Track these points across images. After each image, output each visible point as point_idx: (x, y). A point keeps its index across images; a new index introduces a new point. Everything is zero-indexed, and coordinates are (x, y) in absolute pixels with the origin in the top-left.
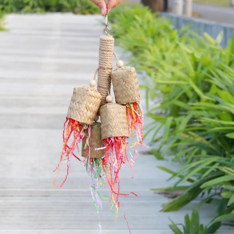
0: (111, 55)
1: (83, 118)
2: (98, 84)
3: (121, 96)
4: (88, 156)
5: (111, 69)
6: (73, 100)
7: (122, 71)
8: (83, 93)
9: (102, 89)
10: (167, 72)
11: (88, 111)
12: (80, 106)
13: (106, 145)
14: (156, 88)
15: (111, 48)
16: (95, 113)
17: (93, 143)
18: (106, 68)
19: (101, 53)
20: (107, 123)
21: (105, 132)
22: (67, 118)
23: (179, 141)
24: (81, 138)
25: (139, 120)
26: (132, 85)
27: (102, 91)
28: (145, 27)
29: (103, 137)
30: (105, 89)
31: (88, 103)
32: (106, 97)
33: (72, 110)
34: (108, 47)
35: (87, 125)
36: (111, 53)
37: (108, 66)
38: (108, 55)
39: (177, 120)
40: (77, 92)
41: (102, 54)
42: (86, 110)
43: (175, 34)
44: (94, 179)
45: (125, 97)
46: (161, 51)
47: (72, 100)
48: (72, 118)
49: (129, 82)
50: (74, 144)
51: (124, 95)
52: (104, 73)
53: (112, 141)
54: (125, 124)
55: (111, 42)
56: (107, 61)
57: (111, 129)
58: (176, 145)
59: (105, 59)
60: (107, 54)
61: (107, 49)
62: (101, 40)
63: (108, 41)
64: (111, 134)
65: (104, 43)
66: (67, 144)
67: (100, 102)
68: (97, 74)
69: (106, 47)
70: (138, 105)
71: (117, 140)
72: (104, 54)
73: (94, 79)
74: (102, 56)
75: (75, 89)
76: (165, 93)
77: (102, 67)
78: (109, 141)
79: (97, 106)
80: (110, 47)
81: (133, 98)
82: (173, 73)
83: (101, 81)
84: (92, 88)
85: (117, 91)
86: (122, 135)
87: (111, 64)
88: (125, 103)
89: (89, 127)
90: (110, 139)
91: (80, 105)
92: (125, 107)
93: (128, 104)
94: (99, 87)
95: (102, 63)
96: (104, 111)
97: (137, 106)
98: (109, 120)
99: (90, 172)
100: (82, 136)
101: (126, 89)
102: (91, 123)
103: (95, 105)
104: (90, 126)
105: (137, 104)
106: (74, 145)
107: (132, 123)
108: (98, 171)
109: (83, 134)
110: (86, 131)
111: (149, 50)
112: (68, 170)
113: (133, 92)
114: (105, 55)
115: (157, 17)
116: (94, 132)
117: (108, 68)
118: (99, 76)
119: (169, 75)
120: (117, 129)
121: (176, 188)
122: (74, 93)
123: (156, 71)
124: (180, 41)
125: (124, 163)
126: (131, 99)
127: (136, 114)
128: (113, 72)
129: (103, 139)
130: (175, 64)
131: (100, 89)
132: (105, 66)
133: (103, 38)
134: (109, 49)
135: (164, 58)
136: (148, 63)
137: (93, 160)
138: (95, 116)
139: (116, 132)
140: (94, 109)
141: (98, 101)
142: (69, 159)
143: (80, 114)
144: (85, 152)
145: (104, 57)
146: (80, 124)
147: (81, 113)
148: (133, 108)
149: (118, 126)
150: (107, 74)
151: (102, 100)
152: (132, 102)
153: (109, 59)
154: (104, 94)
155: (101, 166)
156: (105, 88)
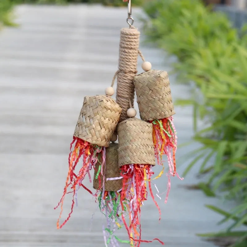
0: (135, 54)
1: (95, 138)
2: (117, 92)
3: (146, 109)
4: (102, 189)
5: (135, 73)
6: (83, 114)
7: (148, 76)
8: (96, 104)
9: (122, 99)
10: (222, 83)
11: (101, 129)
12: (92, 122)
13: (123, 174)
14: (207, 104)
15: (134, 45)
16: (111, 131)
17: (108, 172)
18: (127, 71)
19: (122, 51)
20: (126, 146)
21: (122, 157)
22: (74, 138)
23: (234, 173)
24: (92, 165)
25: (171, 143)
26: (162, 95)
27: (123, 102)
28: (196, 24)
29: (120, 163)
30: (126, 100)
31: (102, 118)
32: (127, 110)
33: (80, 126)
34: (131, 43)
35: (100, 147)
36: (135, 51)
37: (131, 69)
38: (131, 55)
39: (233, 145)
40: (88, 103)
41: (123, 53)
42: (99, 128)
43: (233, 34)
44: (110, 219)
45: (151, 111)
46: (215, 55)
47: (81, 113)
48: (80, 137)
49: (157, 92)
50: (83, 172)
51: (150, 108)
52: (124, 78)
53: (130, 170)
54: (150, 147)
55: (136, 37)
56: (130, 62)
57: (131, 153)
58: (230, 178)
59: (127, 60)
60: (129, 53)
61: (129, 46)
62: (122, 33)
63: (131, 35)
64: (130, 159)
65: (126, 38)
66: (74, 172)
67: (119, 117)
68: (116, 80)
69: (128, 43)
70: (170, 122)
71: (137, 168)
72: (126, 52)
73: (112, 86)
74: (123, 55)
75: (85, 98)
76: (219, 110)
77: (123, 70)
78: (127, 169)
79: (115, 122)
80: (134, 43)
81: (162, 112)
82: (229, 85)
83: (121, 89)
84: (108, 98)
85: (141, 102)
86: (145, 162)
87: (134, 66)
88: (151, 119)
89: (103, 149)
90: (128, 166)
91: (91, 120)
92: (151, 124)
93: (156, 120)
94: (118, 96)
95: (123, 64)
96: (122, 128)
97: (168, 124)
98: (128, 141)
99: (105, 209)
100: (94, 161)
101: (153, 100)
102: (106, 144)
103: (111, 121)
104: (105, 149)
105: (168, 120)
106: (83, 174)
107: (162, 146)
108: (115, 208)
109: (95, 159)
110: (99, 155)
111: (200, 54)
112: (73, 206)
113: (162, 105)
114: (127, 54)
115: (211, 11)
116: (110, 156)
117: (131, 72)
118: (118, 82)
119: (224, 88)
120: (139, 154)
121: (229, 234)
122: (84, 104)
123: (208, 81)
124: (240, 43)
125: (145, 199)
126: (158, 114)
127: (166, 135)
128: (137, 77)
129: (120, 166)
130: (232, 73)
131: (119, 100)
132: (127, 69)
133: (124, 32)
134: (132, 47)
135: (218, 65)
136: (198, 72)
137: (109, 193)
138: (111, 136)
139: (136, 158)
140: (110, 126)
141: (117, 115)
142: (76, 192)
143: (91, 133)
144: (97, 183)
145: (126, 57)
146: (92, 146)
147: (93, 131)
148: (161, 126)
149: (139, 149)
150: (129, 79)
151: (121, 114)
152: (160, 118)
153: (133, 59)
154: (124, 107)
155: (118, 202)
156: (127, 98)
